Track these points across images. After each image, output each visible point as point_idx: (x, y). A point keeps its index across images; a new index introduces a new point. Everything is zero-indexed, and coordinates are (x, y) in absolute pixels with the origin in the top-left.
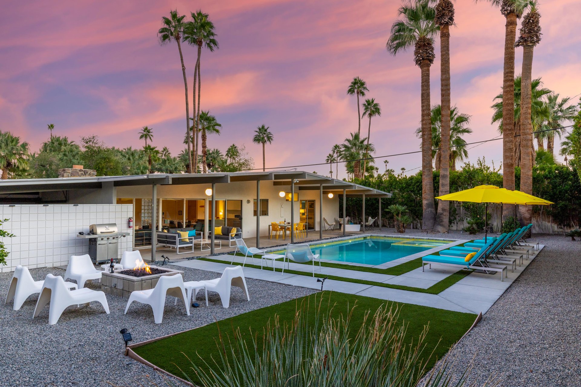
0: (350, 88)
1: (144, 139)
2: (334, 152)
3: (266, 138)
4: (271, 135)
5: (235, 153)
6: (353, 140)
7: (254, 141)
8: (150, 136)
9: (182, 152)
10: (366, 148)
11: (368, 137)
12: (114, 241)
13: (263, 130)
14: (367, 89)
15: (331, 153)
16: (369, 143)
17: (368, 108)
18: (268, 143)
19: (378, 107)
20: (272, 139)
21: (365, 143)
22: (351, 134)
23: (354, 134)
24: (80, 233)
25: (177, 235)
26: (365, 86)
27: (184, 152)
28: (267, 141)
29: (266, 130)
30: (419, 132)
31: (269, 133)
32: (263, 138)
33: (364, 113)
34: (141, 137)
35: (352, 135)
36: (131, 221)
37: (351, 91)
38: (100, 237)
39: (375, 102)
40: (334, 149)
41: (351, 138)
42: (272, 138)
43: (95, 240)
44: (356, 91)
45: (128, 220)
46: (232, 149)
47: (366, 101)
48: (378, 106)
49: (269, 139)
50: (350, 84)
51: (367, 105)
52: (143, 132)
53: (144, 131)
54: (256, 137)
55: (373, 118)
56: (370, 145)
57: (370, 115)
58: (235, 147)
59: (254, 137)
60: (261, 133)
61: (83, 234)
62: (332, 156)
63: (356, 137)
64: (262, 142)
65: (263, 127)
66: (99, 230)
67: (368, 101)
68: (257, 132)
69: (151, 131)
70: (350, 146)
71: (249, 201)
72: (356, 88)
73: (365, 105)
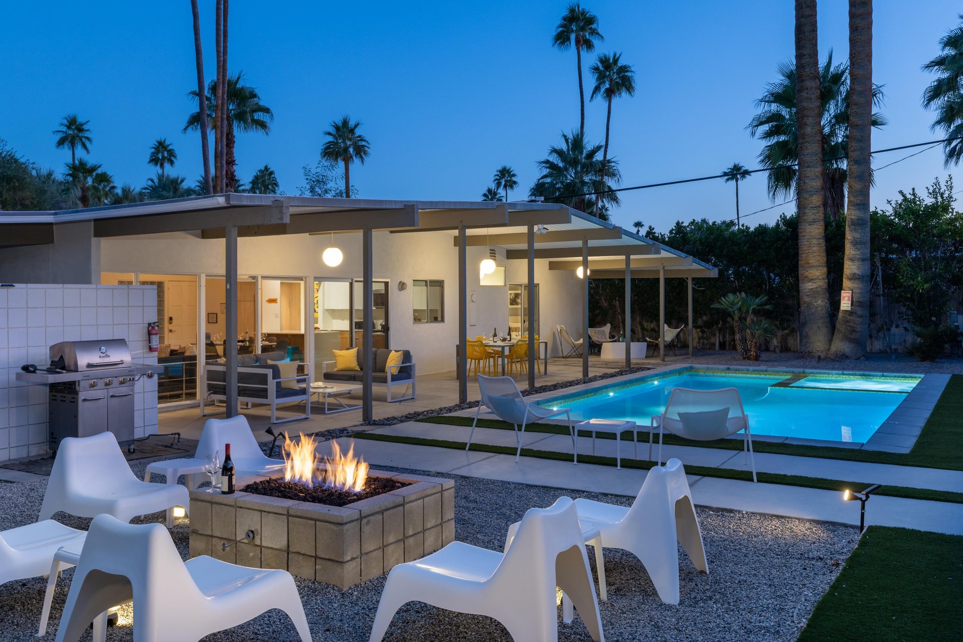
0: (561, 29)
1: (66, 146)
2: (499, 185)
3: (351, 150)
4: (364, 143)
5: (270, 187)
6: (568, 150)
7: (324, 156)
8: (83, 140)
9: (150, 183)
10: (601, 170)
11: (603, 143)
12: (124, 390)
13: (344, 130)
14: (598, 34)
15: (493, 186)
16: (608, 158)
17: (605, 76)
18: (356, 160)
19: (629, 74)
20: (365, 153)
21: (599, 157)
22: (565, 136)
23: (570, 137)
24: (26, 368)
25: (269, 372)
26: (593, 26)
27: (156, 181)
28: (354, 158)
29: (352, 131)
30: (757, 126)
31: (359, 136)
32: (346, 149)
33: (597, 89)
34: (61, 143)
35: (567, 140)
36: (154, 332)
37: (562, 38)
38: (87, 378)
39: (621, 63)
40: (498, 178)
41: (564, 147)
42: (366, 149)
43: (71, 388)
44: (573, 37)
45: (146, 331)
46: (263, 176)
47: (601, 61)
48: (628, 71)
49: (360, 151)
50: (559, 21)
51: (601, 68)
52: (65, 129)
53: (69, 127)
54: (326, 149)
55: (615, 100)
56: (609, 161)
57: (610, 93)
58: (272, 173)
59: (324, 147)
60: (340, 136)
61: (34, 372)
62: (495, 194)
63: (577, 143)
64: (344, 160)
65: (345, 123)
66: (84, 359)
67: (604, 61)
68: (329, 134)
69: (85, 127)
70: (561, 165)
71: (403, 284)
72: (572, 31)
73: (596, 69)
